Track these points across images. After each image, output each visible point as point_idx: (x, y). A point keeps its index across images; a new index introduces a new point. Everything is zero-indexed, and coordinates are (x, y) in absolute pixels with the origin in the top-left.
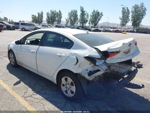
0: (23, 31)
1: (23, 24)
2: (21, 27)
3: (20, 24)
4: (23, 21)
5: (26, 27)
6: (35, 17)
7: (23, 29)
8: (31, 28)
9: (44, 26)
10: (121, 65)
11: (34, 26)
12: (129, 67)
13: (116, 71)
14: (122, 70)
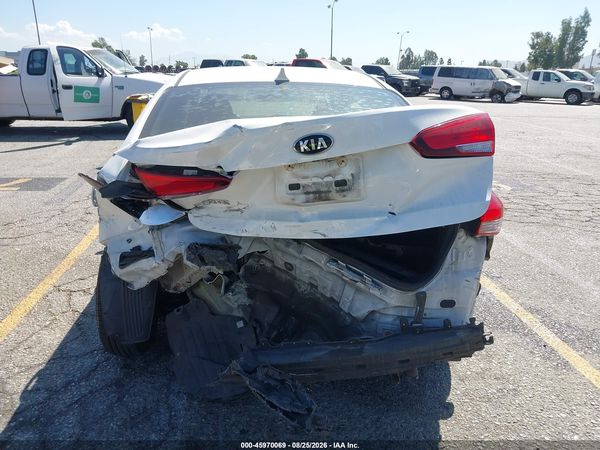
0: (442, 98)
1: (448, 72)
2: (438, 82)
3: (437, 72)
4: (496, 61)
5: (458, 85)
6: (548, 39)
7: (446, 94)
8: (476, 86)
9: (541, 77)
10: (333, 267)
11: (492, 79)
12: (386, 291)
13: (328, 295)
14: (352, 295)
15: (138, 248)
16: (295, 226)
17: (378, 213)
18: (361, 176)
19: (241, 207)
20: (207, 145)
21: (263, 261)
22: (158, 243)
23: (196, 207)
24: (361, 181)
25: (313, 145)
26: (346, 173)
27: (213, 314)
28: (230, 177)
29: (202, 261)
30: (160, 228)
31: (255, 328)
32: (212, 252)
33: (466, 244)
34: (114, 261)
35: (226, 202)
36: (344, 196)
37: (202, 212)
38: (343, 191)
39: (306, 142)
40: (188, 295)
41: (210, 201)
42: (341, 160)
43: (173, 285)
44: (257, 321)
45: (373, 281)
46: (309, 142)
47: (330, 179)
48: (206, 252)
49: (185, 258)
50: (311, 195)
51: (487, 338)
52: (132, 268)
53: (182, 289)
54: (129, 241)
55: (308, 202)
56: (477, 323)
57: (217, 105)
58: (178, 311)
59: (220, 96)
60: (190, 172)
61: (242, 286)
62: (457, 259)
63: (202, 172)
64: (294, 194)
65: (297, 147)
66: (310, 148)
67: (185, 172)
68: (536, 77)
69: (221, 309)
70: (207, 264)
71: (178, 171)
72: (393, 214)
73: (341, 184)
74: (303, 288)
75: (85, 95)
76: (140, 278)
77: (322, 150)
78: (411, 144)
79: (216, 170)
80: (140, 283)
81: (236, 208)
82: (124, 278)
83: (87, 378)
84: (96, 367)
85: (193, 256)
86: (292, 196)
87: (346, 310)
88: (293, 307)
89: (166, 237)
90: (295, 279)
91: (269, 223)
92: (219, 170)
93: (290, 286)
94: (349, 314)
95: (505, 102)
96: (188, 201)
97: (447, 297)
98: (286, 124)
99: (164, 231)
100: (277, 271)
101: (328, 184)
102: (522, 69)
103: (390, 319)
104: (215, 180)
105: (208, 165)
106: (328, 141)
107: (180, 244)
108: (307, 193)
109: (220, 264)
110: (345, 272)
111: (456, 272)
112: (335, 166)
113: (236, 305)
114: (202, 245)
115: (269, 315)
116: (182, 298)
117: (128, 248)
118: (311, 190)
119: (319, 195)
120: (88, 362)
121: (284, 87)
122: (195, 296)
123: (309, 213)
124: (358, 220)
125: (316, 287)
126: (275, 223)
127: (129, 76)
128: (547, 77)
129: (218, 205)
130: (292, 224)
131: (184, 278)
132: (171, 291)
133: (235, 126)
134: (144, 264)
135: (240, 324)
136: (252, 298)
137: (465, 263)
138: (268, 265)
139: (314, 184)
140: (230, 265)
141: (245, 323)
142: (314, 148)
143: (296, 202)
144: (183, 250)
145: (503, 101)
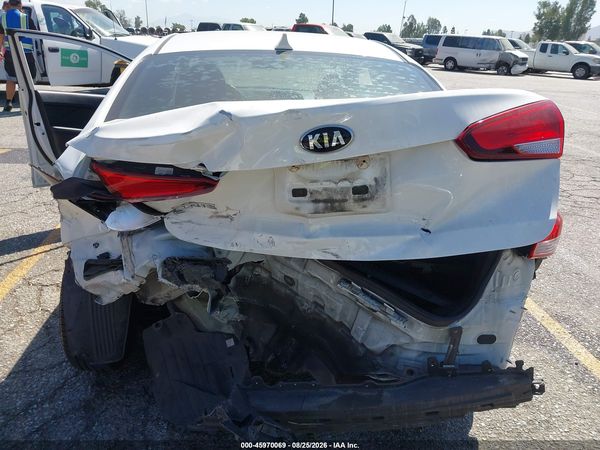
1: (453, 41)
2: (443, 52)
3: (442, 41)
4: (500, 31)
5: (463, 55)
6: (555, 9)
8: (482, 57)
9: (549, 50)
10: (345, 289)
11: (499, 49)
12: (412, 324)
13: (337, 319)
14: (368, 322)
15: (106, 255)
16: (298, 243)
17: (407, 230)
18: (388, 183)
19: (231, 213)
20: (184, 138)
21: (258, 271)
22: (128, 254)
23: (175, 211)
24: (387, 188)
25: (326, 140)
26: (367, 177)
27: (199, 331)
28: (215, 178)
29: (181, 279)
30: (130, 234)
31: (248, 349)
32: (194, 269)
33: (512, 265)
34: (79, 269)
35: (212, 207)
36: (364, 207)
37: (182, 217)
38: (363, 200)
39: (317, 136)
40: (169, 307)
41: (192, 204)
42: (362, 161)
43: (150, 298)
44: (250, 339)
45: (396, 311)
46: (322, 137)
47: (346, 184)
48: (186, 269)
49: (160, 275)
50: (321, 205)
51: (537, 386)
52: (98, 280)
53: (162, 302)
54: (96, 245)
55: (316, 213)
56: (525, 367)
57: (203, 78)
58: (157, 325)
59: (208, 67)
60: (164, 171)
61: (232, 300)
62: (501, 285)
63: (179, 172)
64: (299, 202)
65: (305, 142)
66: (322, 144)
67: (158, 171)
68: (544, 48)
69: (208, 325)
70: (187, 283)
71: (148, 169)
72: (427, 231)
73: (361, 191)
74: (306, 306)
75: (73, 58)
76: (109, 293)
77: (339, 146)
78: (458, 142)
79: (196, 169)
80: (109, 298)
81: (225, 214)
82: (90, 291)
83: (51, 398)
84: (64, 384)
85: (169, 274)
86: (297, 205)
87: (359, 340)
88: (293, 327)
89: (138, 246)
90: (297, 294)
91: (265, 238)
92: (201, 169)
93: (291, 302)
94: (362, 345)
95: (511, 75)
96: (164, 205)
97: (486, 331)
98: (291, 112)
99: (136, 238)
100: (275, 283)
101: (343, 191)
102: (527, 40)
103: (413, 355)
104: (197, 181)
105: (187, 162)
106: (347, 135)
107: (154, 257)
108: (316, 201)
109: (205, 282)
110: (361, 297)
111: (499, 301)
112: (353, 168)
113: (225, 321)
114: (182, 260)
115: (265, 334)
116: (161, 312)
117: (94, 254)
118: (320, 197)
119: (332, 204)
120: (54, 378)
121: (287, 57)
122: (177, 309)
123: (318, 227)
124: (381, 239)
125: (323, 308)
126: (274, 237)
127: (119, 39)
128: (555, 49)
129: (202, 209)
130: (295, 239)
131: (162, 293)
132: (148, 303)
133: (222, 112)
134: (112, 277)
135: (230, 343)
136: (244, 314)
137: (510, 288)
138: (264, 275)
139: (325, 189)
140: (217, 283)
141: (236, 341)
142: (327, 145)
143: (302, 212)
144: (157, 264)
145: (509, 73)
